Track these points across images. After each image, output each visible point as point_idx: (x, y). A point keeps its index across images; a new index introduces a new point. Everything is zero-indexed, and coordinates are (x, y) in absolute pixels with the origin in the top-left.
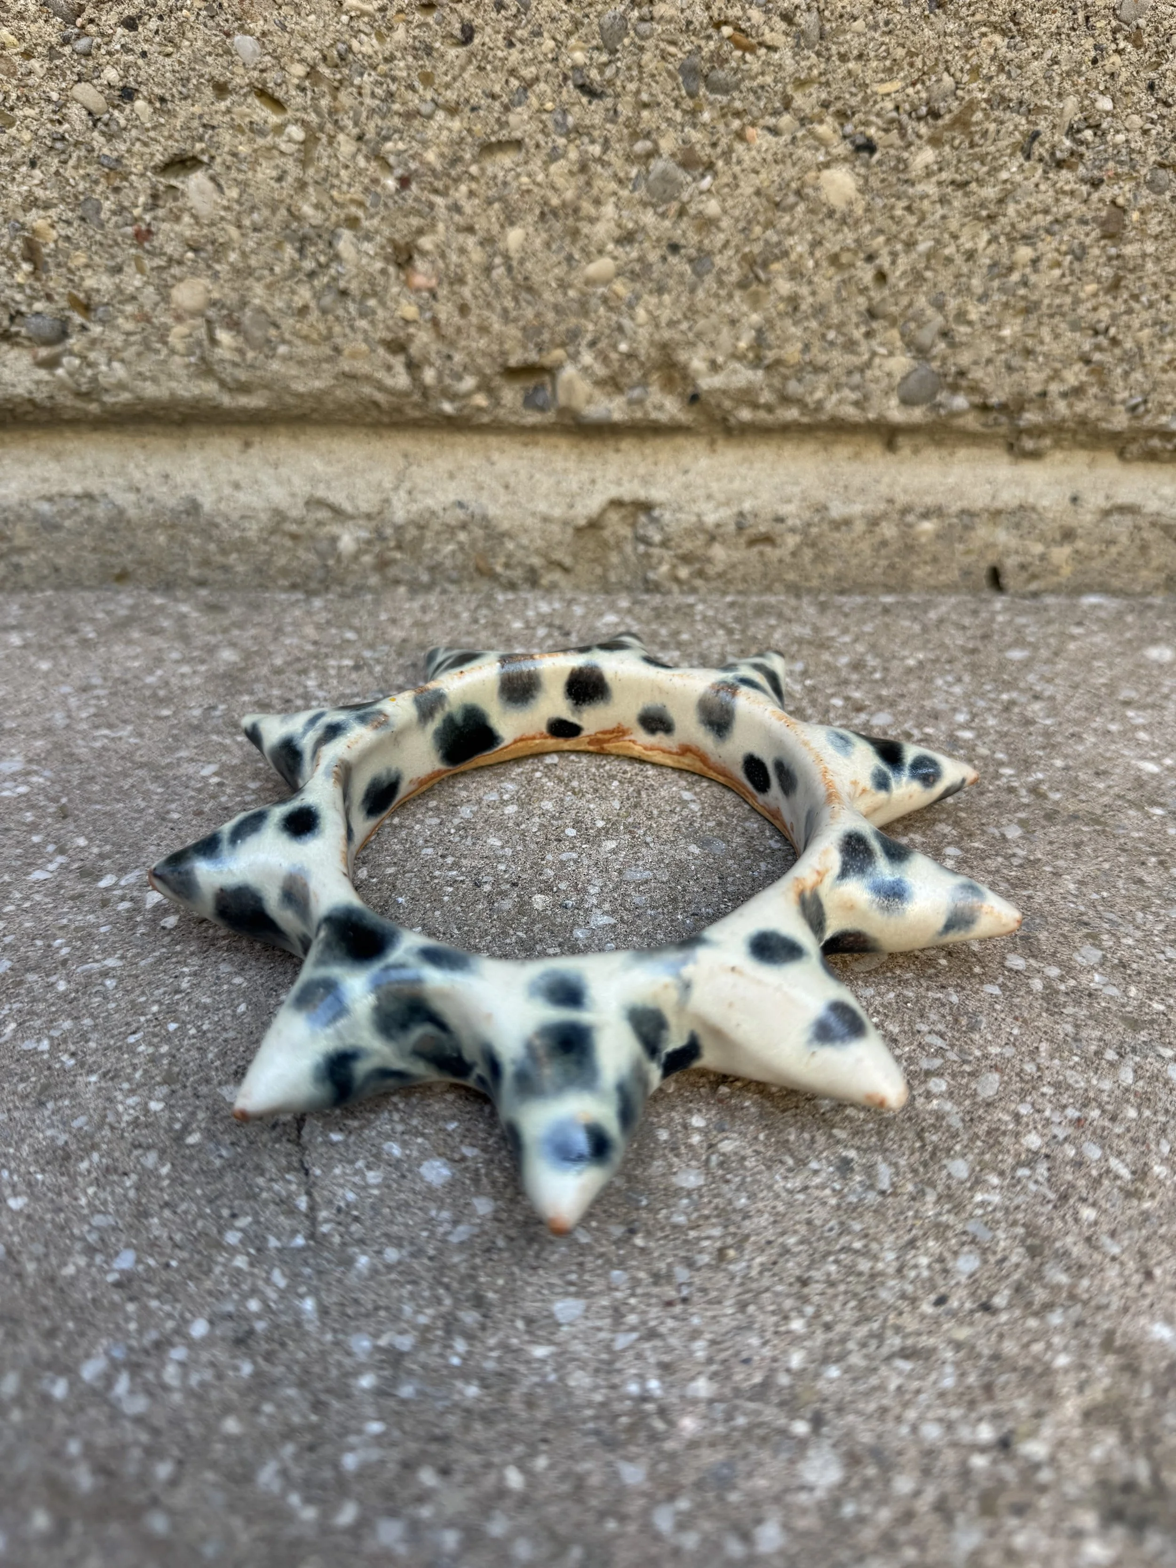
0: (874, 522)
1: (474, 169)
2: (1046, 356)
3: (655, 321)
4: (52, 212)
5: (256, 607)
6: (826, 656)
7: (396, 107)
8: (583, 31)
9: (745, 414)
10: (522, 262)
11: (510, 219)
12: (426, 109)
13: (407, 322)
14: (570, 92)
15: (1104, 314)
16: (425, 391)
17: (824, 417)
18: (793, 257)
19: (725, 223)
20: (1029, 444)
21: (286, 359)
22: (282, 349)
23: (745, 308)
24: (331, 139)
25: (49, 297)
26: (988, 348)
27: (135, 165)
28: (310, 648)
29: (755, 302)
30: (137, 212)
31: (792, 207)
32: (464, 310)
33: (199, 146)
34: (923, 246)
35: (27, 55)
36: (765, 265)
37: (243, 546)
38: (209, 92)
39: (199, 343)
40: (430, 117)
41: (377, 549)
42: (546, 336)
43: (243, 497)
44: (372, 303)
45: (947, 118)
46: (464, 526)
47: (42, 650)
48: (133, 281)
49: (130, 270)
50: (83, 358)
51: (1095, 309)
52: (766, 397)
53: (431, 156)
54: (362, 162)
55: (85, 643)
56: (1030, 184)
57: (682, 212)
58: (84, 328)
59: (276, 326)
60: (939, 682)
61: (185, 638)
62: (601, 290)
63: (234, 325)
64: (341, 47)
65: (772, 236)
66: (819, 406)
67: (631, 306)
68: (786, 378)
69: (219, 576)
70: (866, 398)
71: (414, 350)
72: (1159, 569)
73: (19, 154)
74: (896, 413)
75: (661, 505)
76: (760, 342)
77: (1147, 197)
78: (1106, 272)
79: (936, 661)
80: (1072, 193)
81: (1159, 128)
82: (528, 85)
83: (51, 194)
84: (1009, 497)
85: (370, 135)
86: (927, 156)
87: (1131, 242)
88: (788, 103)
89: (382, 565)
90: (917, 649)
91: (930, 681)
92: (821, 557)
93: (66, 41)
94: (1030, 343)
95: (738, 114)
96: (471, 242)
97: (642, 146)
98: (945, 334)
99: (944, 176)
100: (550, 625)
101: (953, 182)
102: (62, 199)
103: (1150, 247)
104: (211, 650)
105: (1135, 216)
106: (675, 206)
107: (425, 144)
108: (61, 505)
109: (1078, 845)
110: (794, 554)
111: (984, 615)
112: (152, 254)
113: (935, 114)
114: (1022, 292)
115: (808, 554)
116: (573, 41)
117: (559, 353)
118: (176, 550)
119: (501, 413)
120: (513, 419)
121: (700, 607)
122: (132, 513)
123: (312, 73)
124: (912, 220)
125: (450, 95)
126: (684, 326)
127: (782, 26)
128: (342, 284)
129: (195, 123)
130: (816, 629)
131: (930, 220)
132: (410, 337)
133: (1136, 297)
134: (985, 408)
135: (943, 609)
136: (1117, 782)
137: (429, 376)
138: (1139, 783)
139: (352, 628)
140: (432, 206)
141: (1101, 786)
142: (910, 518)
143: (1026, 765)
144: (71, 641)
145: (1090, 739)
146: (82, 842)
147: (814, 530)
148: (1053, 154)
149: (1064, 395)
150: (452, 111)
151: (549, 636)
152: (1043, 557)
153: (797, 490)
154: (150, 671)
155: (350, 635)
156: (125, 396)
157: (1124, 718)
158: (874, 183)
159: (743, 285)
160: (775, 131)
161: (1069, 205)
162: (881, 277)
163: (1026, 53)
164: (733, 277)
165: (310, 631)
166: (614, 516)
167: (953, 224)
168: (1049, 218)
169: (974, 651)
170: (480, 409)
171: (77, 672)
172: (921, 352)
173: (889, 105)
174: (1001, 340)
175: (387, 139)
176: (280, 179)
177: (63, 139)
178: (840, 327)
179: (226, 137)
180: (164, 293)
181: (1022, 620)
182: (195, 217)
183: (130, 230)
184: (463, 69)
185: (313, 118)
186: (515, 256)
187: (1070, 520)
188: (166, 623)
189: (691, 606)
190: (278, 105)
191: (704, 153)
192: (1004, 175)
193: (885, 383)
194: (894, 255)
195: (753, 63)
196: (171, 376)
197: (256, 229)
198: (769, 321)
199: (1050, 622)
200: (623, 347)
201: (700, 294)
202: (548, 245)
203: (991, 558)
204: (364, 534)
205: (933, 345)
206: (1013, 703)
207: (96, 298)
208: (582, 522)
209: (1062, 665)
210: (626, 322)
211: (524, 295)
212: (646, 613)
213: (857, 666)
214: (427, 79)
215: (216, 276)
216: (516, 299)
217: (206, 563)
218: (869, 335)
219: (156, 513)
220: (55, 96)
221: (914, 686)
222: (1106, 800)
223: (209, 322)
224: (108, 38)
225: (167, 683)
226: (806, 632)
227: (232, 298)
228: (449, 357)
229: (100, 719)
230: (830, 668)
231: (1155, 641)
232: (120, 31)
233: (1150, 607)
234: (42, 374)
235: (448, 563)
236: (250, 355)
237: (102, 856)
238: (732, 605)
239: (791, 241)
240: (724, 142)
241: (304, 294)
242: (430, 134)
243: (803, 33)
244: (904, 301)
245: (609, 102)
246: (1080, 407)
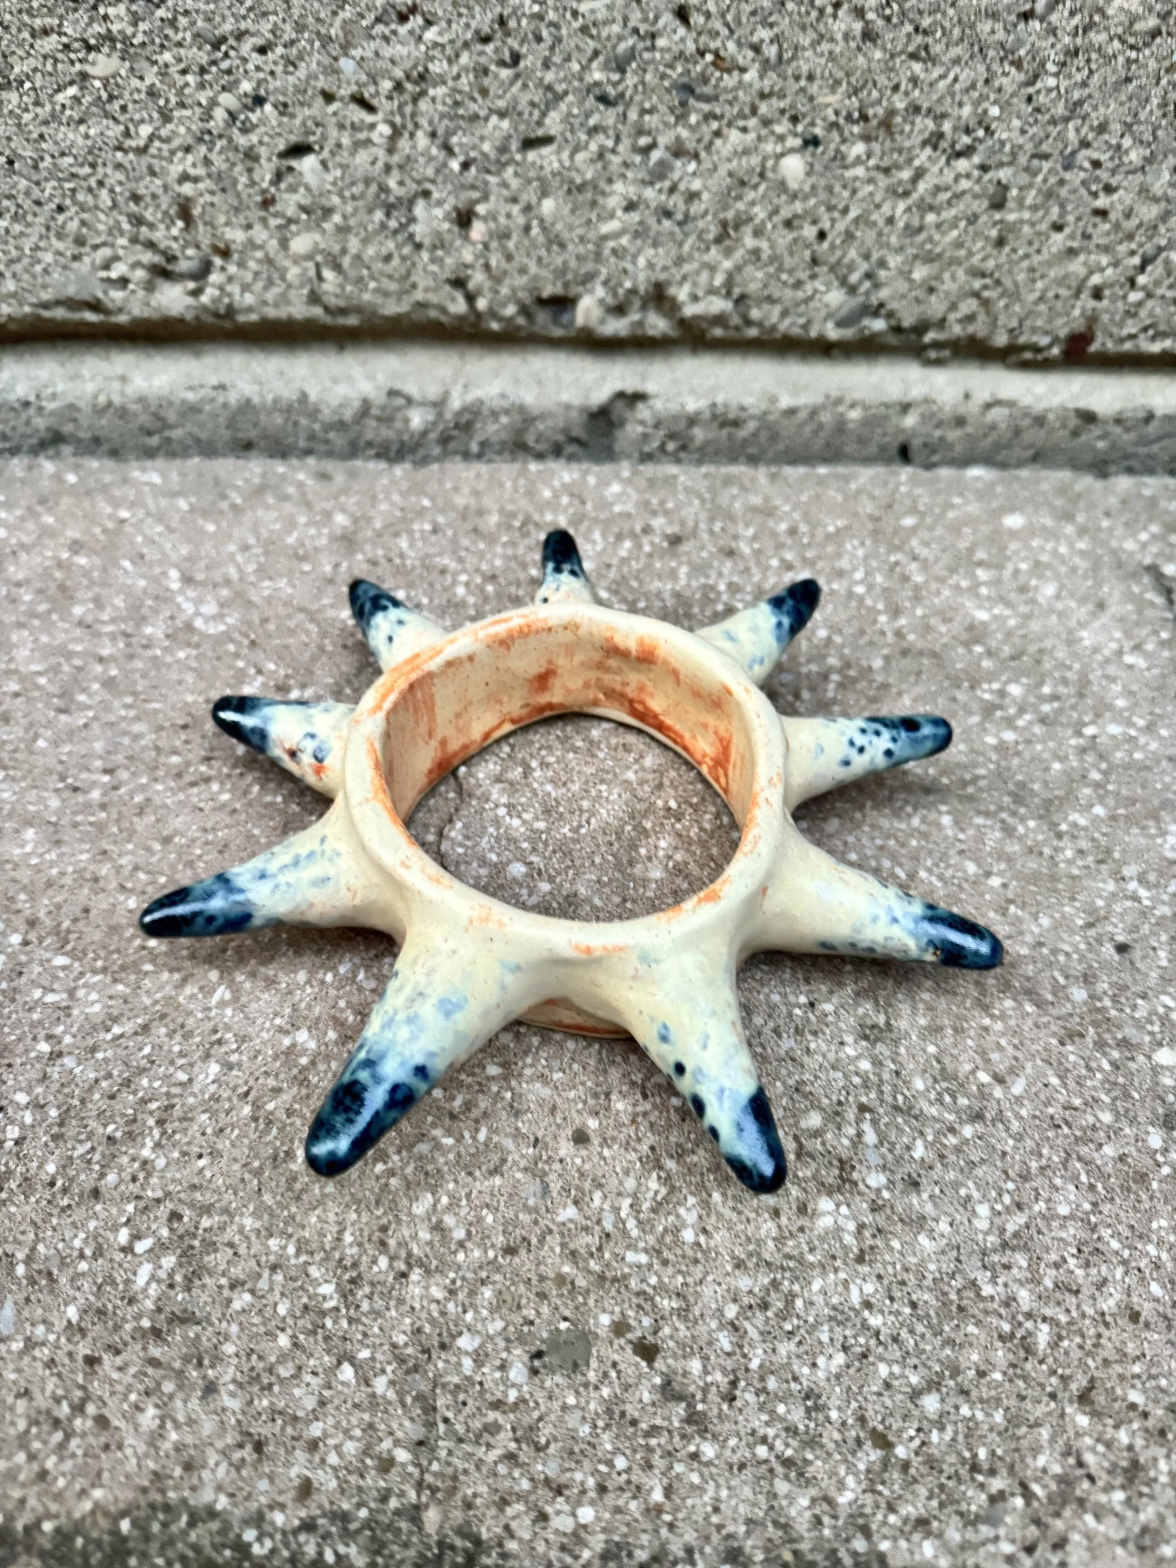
0: (814, 412)
1: (518, 157)
2: (947, 294)
3: (651, 266)
4: (201, 186)
5: (353, 475)
6: (771, 523)
7: (461, 111)
8: (601, 58)
9: (718, 332)
10: (553, 224)
11: (544, 193)
12: (483, 113)
13: (466, 266)
14: (591, 101)
15: (991, 264)
16: (478, 315)
17: (778, 335)
18: (757, 221)
19: (705, 196)
20: (933, 354)
21: (376, 291)
22: (372, 285)
23: (720, 257)
24: (412, 135)
25: (198, 247)
26: (902, 286)
27: (263, 151)
28: (398, 514)
29: (728, 253)
30: (265, 185)
31: (755, 187)
32: (509, 258)
33: (312, 139)
34: (853, 214)
35: (184, 72)
36: (737, 228)
37: (341, 426)
38: (320, 100)
39: (310, 280)
40: (486, 119)
41: (441, 427)
42: (570, 276)
43: (342, 390)
44: (440, 253)
45: (874, 122)
46: (507, 412)
47: (206, 514)
48: (259, 234)
49: (258, 227)
50: (221, 289)
51: (984, 259)
52: (736, 320)
53: (486, 147)
54: (434, 151)
55: (234, 507)
56: (936, 169)
57: (672, 190)
58: (223, 269)
59: (368, 268)
60: (848, 546)
61: (308, 505)
62: (611, 244)
63: (337, 267)
64: (420, 69)
65: (741, 206)
66: (774, 328)
67: (635, 257)
68: (748, 308)
69: (322, 448)
70: (809, 322)
71: (471, 286)
72: (1029, 447)
73: (176, 142)
74: (833, 333)
75: (656, 396)
76: (729, 283)
77: (1024, 179)
78: (994, 233)
79: (847, 528)
80: (968, 176)
81: (1035, 129)
82: (559, 97)
83: (200, 171)
84: (916, 392)
85: (440, 132)
86: (859, 149)
87: (1011, 211)
88: (754, 111)
89: (445, 440)
90: (838, 517)
91: (841, 545)
92: (774, 437)
93: (214, 63)
94: (933, 283)
95: (716, 117)
96: (516, 209)
97: (643, 141)
98: (869, 276)
99: (872, 163)
100: (572, 495)
101: (878, 168)
102: (209, 176)
103: (1026, 215)
104: (328, 515)
105: (1014, 192)
106: (667, 184)
107: (482, 138)
108: (202, 393)
109: (919, 673)
110: (755, 434)
111: (891, 486)
112: (276, 215)
113: (864, 118)
114: (928, 247)
115: (764, 436)
116: (594, 65)
117: (580, 289)
118: (290, 427)
119: (536, 329)
120: (544, 332)
121: (682, 478)
122: (256, 400)
123: (398, 86)
124: (846, 194)
125: (501, 104)
126: (674, 270)
127: (750, 54)
128: (418, 239)
129: (310, 123)
130: (766, 499)
131: (860, 195)
132: (469, 277)
133: (1014, 251)
134: (898, 330)
135: (862, 480)
136: (956, 627)
137: (482, 304)
138: (971, 628)
139: (427, 495)
140: (486, 183)
141: (943, 629)
142: (841, 409)
143: (896, 612)
144: (224, 505)
145: (946, 593)
146: (271, 666)
147: (771, 418)
148: (953, 146)
149: (960, 321)
150: (502, 114)
151: (570, 504)
152: (942, 439)
153: (757, 386)
154: (289, 532)
155: (426, 502)
156: (254, 317)
157: (974, 576)
158: (818, 167)
159: (718, 240)
160: (744, 130)
161: (965, 184)
162: (822, 235)
163: (935, 74)
164: (711, 236)
165: (396, 497)
166: (620, 404)
167: (878, 198)
168: (949, 194)
169: (876, 519)
170: (519, 328)
171: (237, 533)
172: (852, 290)
173: (830, 112)
174: (911, 281)
175: (454, 133)
176: (373, 163)
177: (210, 132)
178: (791, 272)
179: (333, 133)
180: (284, 244)
181: (919, 491)
182: (308, 188)
183: (259, 199)
184: (512, 83)
185: (398, 120)
186: (549, 220)
187: (962, 410)
188: (291, 490)
189: (675, 477)
190: (371, 109)
191: (691, 146)
192: (917, 163)
193: (823, 313)
194: (833, 221)
195: (729, 81)
196: (288, 303)
197: (353, 198)
198: (739, 268)
199: (938, 492)
200: (628, 284)
201: (686, 248)
202: (573, 211)
203: (901, 438)
204: (431, 417)
205: (860, 282)
206: (897, 563)
207: (233, 247)
208: (595, 409)
209: (939, 531)
210: (629, 266)
211: (555, 248)
212: (643, 483)
213: (793, 531)
214: (484, 92)
215: (324, 232)
216: (548, 250)
217: (312, 437)
218: (813, 277)
219: (276, 401)
220: (204, 102)
221: (830, 549)
222: (945, 640)
223: (318, 266)
224: (245, 60)
225: (303, 545)
226: (756, 500)
227: (336, 248)
228: (497, 292)
229: (263, 572)
230: (774, 534)
231: (1012, 510)
232: (255, 55)
233: (1018, 479)
234: (190, 301)
235: (494, 439)
236: (349, 288)
237: (287, 676)
238: (706, 476)
239: (757, 209)
240: (707, 138)
241: (391, 245)
242: (486, 132)
243: (767, 61)
244: (838, 253)
245: (620, 109)
246: (971, 329)
